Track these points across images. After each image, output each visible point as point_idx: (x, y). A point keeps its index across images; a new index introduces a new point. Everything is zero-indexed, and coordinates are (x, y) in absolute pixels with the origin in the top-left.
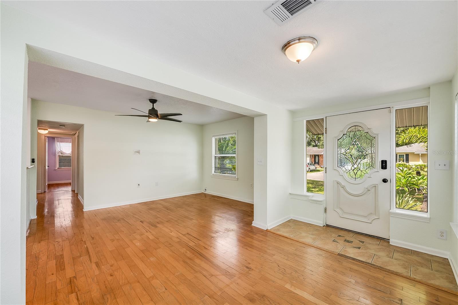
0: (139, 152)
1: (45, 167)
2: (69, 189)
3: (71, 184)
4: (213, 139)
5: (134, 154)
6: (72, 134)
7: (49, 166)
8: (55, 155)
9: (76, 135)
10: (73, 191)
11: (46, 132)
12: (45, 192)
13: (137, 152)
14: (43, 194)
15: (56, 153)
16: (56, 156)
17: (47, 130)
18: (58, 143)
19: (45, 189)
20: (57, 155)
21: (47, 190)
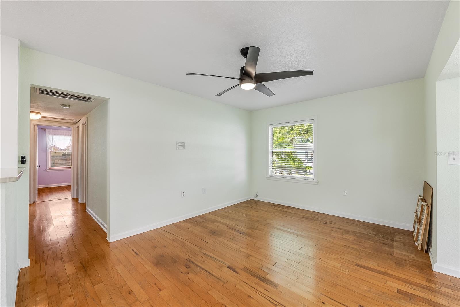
0: (182, 145)
1: (35, 167)
2: (68, 195)
3: (71, 187)
4: (269, 129)
5: (177, 148)
6: (72, 122)
7: (39, 166)
8: (46, 151)
9: (80, 124)
10: (75, 200)
11: (38, 117)
12: (35, 202)
13: (181, 145)
14: (32, 205)
15: (47, 149)
16: (47, 153)
17: (40, 113)
18: (50, 136)
19: (34, 198)
20: (49, 151)
21: (37, 200)
